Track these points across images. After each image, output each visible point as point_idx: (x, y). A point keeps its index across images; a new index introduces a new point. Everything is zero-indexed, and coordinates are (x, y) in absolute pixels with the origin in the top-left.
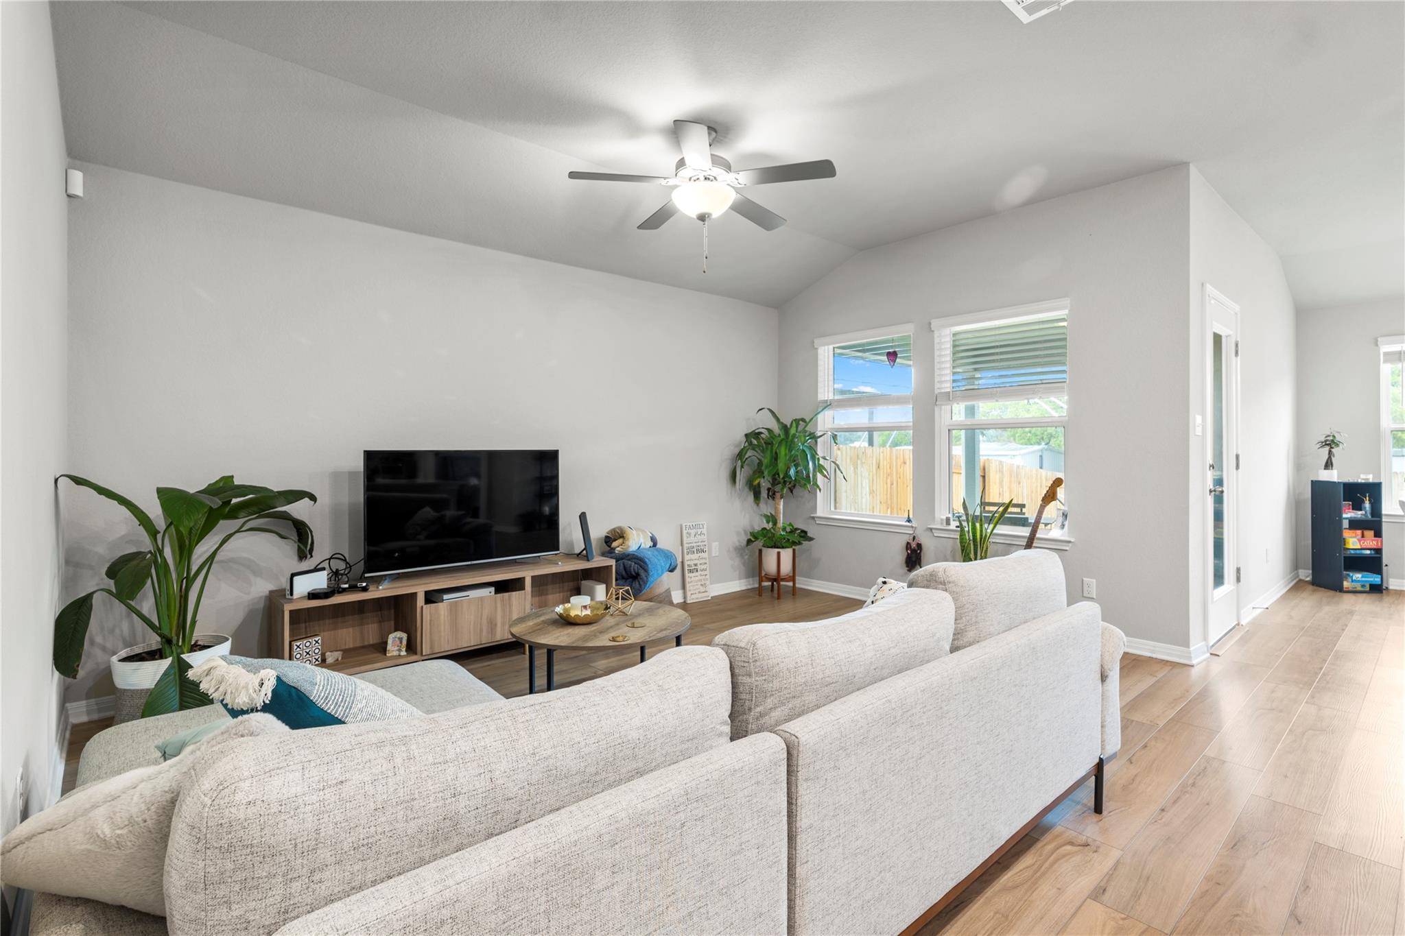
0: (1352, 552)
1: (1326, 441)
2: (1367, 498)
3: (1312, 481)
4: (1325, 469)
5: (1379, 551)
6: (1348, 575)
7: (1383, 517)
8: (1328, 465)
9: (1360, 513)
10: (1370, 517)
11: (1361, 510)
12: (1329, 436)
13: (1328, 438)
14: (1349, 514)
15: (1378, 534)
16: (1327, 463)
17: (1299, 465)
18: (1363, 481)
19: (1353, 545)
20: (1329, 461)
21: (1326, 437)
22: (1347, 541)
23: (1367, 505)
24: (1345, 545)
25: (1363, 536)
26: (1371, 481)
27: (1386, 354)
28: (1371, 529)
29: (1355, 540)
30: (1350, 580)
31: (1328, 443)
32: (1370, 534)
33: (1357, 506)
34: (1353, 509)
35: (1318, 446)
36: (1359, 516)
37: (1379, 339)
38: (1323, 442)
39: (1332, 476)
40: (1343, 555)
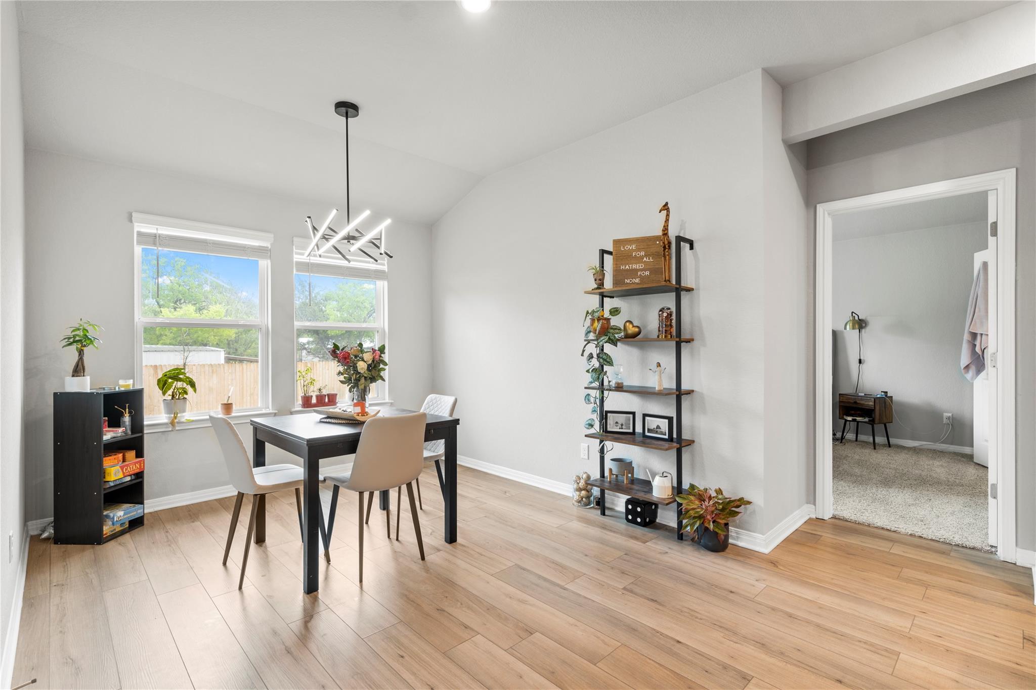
0: (112, 484)
1: (74, 336)
2: (127, 410)
3: (55, 394)
4: (73, 376)
5: (139, 475)
6: (107, 516)
7: (145, 428)
8: (78, 370)
9: (121, 430)
10: (129, 432)
11: (119, 426)
12: (79, 329)
13: (77, 332)
14: (109, 435)
15: (140, 454)
16: (77, 365)
17: (31, 373)
18: (123, 389)
19: (115, 475)
20: (80, 364)
21: (73, 331)
22: (107, 472)
23: (127, 419)
24: (104, 478)
25: (124, 460)
26: (131, 388)
27: (140, 234)
28: (133, 450)
29: (118, 468)
30: (110, 523)
31: (77, 338)
32: (131, 454)
33: (115, 422)
34: (109, 426)
35: (64, 343)
36: (119, 435)
37: (133, 214)
38: (69, 338)
39: (83, 385)
40: (103, 492)
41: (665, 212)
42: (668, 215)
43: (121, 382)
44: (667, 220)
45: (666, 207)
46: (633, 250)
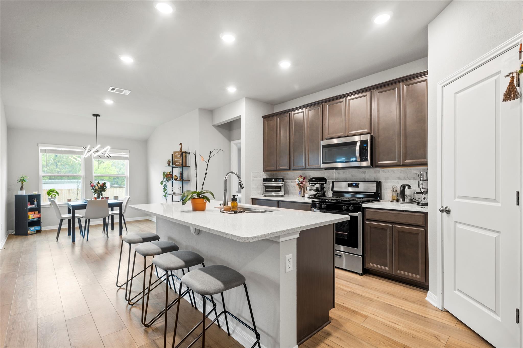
0: (31, 220)
1: (20, 180)
2: (36, 200)
3: (15, 195)
4: (20, 190)
5: (39, 218)
6: (30, 229)
7: (41, 206)
8: (22, 189)
9: (33, 205)
10: (36, 206)
11: (33, 204)
12: (22, 178)
13: (21, 179)
14: (30, 206)
15: (39, 212)
16: (21, 188)
17: (9, 189)
18: (34, 194)
19: (31, 217)
20: (22, 187)
21: (20, 178)
22: (29, 216)
23: (36, 202)
24: (28, 218)
25: (34, 214)
26: (37, 194)
27: (41, 150)
28: (37, 211)
29: (32, 215)
30: (30, 230)
31: (21, 180)
32: (37, 212)
34: (31, 204)
35: (18, 181)
36: (33, 207)
37: (39, 144)
38: (19, 180)
39: (23, 193)
40: (28, 222)
41: (181, 145)
42: (181, 146)
43: (34, 192)
44: (181, 147)
45: (181, 144)
46: (177, 155)
